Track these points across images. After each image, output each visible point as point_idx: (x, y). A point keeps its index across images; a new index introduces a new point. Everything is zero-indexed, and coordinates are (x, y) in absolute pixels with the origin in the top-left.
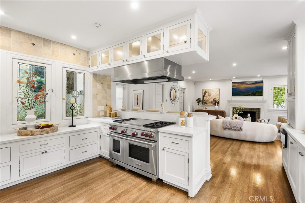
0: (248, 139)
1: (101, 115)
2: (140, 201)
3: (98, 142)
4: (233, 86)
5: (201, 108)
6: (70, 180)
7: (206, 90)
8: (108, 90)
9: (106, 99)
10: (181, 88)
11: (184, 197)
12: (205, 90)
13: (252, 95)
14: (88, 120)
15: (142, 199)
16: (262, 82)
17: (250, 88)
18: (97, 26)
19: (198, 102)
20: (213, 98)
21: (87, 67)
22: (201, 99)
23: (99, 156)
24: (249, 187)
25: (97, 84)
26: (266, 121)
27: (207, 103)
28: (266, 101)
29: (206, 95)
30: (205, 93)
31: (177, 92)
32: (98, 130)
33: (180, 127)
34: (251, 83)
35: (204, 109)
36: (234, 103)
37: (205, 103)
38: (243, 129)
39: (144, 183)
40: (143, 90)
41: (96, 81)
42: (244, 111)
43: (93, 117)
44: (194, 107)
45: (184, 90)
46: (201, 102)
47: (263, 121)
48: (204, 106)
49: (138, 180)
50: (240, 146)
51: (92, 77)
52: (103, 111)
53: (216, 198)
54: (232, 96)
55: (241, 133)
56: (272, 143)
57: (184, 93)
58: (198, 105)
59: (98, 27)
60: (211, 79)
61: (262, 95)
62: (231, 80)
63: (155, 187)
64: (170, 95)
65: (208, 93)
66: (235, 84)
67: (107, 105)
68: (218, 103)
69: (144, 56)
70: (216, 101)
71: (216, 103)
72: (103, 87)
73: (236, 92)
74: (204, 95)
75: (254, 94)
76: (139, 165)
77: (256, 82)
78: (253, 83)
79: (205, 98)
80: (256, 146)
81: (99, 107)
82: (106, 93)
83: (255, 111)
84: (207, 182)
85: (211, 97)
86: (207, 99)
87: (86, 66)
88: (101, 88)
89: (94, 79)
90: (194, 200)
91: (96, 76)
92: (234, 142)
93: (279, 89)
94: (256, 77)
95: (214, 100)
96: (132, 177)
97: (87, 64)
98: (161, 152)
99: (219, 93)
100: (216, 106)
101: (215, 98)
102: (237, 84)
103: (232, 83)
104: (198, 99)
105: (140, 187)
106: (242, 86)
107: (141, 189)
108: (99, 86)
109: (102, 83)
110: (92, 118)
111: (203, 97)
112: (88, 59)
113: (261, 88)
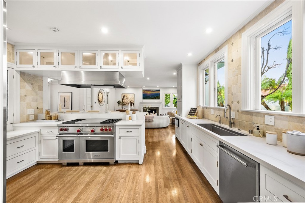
0: (156, 127)
1: (31, 119)
2: (110, 178)
3: (37, 148)
4: (143, 92)
5: (121, 109)
6: (17, 194)
7: (125, 95)
8: (39, 92)
9: (37, 102)
10: (106, 92)
11: (137, 166)
12: (123, 94)
13: (154, 99)
14: (13, 126)
15: (110, 177)
16: (159, 91)
17: (153, 94)
18: (54, 31)
19: (119, 104)
20: (130, 101)
21: (13, 64)
22: (121, 101)
23: (36, 163)
24: (166, 150)
25: (26, 84)
26: (165, 114)
27: (125, 105)
28: (161, 103)
29: (124, 98)
30: (124, 96)
31: (104, 95)
32: (37, 135)
33: (128, 121)
34: (154, 91)
35: (123, 109)
36: (145, 104)
37: (124, 104)
38: (154, 121)
39: (104, 168)
40: (72, 93)
41: (25, 81)
42: (151, 109)
43: (21, 122)
44: (115, 107)
45: (108, 94)
46: (121, 104)
47: (163, 115)
48: (123, 107)
49: (98, 168)
50: (153, 132)
51: (18, 75)
52: (33, 114)
53: (153, 160)
54: (143, 99)
55: (153, 123)
56: (167, 127)
57: (108, 96)
58: (119, 106)
59: (56, 31)
60: (128, 86)
61: (159, 99)
62: (142, 88)
63: (114, 168)
64: (98, 96)
65: (126, 96)
66: (144, 91)
67: (38, 108)
68: (134, 104)
69: (101, 67)
70: (132, 103)
71: (132, 105)
72: (33, 88)
73: (145, 97)
74: (123, 98)
75: (155, 98)
76: (97, 156)
77: (156, 91)
78: (155, 91)
79: (124, 100)
80: (161, 130)
81: (28, 110)
82: (37, 94)
83: (156, 109)
84: (145, 154)
85: (128, 99)
86: (126, 101)
87: (11, 62)
88: (31, 89)
89: (21, 78)
90: (143, 165)
91: (25, 75)
92: (149, 130)
93: (167, 95)
94: (156, 87)
95: (130, 102)
96: (91, 168)
97: (12, 60)
98: (117, 141)
99: (134, 97)
100: (132, 107)
101: (131, 101)
102: (146, 91)
103: (142, 90)
104: (119, 101)
105: (103, 171)
106: (149, 93)
107: (105, 172)
108: (28, 87)
109: (32, 84)
110: (19, 123)
111: (123, 100)
112: (13, 54)
113: (159, 94)
